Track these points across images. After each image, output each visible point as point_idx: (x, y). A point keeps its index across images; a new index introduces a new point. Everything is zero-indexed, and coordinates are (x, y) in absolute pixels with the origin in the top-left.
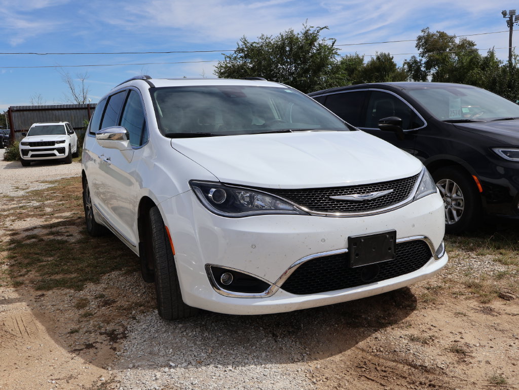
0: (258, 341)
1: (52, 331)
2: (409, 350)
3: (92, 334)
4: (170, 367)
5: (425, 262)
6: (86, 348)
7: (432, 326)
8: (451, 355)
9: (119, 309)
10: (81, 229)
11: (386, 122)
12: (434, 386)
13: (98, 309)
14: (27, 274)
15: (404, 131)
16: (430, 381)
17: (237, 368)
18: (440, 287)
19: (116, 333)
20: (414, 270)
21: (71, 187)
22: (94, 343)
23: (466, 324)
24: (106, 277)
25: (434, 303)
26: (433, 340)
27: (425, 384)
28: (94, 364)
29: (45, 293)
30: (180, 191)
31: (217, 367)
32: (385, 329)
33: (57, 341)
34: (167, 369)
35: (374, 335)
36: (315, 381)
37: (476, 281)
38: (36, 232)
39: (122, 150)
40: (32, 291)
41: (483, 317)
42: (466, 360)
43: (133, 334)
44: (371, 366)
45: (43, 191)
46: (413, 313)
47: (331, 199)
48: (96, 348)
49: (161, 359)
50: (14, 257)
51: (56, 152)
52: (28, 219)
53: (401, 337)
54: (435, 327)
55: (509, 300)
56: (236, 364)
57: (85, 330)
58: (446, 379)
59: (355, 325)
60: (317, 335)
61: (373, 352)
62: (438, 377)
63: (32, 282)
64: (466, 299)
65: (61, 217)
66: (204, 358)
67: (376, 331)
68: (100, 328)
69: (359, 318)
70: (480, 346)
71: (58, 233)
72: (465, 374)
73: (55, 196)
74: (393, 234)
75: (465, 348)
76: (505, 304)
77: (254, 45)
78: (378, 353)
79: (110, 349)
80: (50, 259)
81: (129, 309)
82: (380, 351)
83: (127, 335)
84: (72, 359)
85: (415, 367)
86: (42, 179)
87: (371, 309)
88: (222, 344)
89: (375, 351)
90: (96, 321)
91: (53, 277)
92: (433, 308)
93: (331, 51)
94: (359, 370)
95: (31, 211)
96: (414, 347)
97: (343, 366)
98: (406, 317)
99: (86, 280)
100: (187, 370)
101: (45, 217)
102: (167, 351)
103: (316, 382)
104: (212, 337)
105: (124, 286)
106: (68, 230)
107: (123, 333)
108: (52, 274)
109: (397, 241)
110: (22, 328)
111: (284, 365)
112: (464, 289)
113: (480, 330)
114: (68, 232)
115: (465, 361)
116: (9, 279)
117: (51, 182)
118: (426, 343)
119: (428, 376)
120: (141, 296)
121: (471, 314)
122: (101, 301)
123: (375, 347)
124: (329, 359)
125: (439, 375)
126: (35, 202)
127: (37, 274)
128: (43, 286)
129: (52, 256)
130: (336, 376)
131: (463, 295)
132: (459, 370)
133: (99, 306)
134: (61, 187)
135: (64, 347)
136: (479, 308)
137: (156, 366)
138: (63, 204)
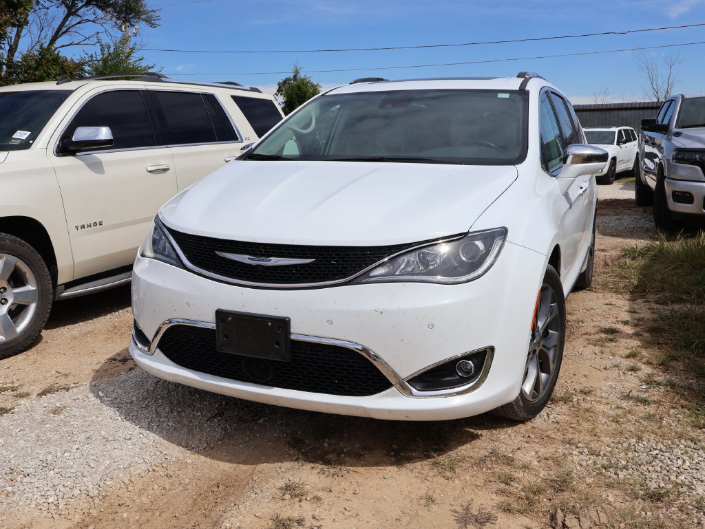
5: (378, 391)
47: (216, 255)
74: (282, 323)
109: (295, 337)
121: (442, 509)
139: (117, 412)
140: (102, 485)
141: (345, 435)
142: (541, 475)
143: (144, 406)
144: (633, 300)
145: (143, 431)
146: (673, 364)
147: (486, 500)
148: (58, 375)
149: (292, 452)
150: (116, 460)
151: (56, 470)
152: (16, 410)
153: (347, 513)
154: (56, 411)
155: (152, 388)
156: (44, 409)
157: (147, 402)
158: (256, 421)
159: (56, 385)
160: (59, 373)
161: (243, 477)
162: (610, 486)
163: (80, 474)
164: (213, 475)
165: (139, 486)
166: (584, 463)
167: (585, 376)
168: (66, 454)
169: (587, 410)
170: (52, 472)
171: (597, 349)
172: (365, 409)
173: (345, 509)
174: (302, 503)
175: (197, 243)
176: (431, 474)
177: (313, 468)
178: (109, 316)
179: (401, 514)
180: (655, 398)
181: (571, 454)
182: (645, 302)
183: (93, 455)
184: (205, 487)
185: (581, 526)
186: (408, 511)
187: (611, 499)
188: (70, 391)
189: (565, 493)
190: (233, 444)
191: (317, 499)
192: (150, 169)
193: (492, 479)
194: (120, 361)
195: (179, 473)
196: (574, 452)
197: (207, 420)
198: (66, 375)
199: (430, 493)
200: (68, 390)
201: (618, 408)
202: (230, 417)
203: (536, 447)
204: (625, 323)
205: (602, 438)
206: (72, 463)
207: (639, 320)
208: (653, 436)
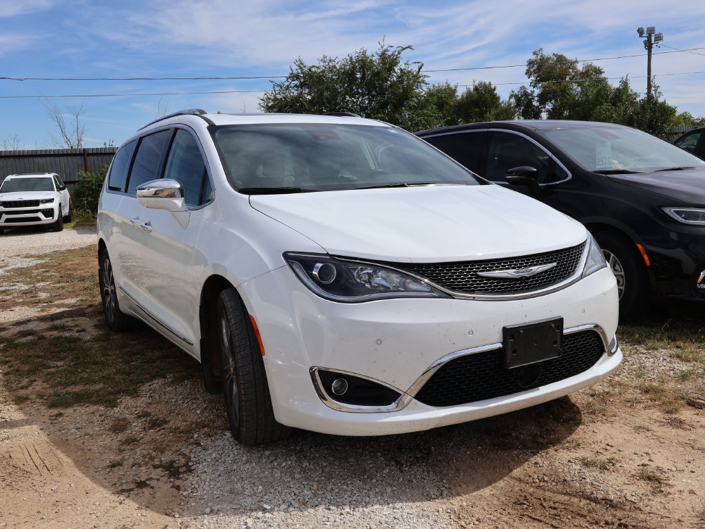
0: (377, 472)
1: (83, 464)
2: (584, 478)
3: (143, 468)
4: (264, 510)
5: (597, 360)
6: (137, 487)
7: (608, 445)
8: (642, 483)
9: (175, 433)
10: (95, 321)
11: (517, 173)
12: (626, 526)
13: (144, 433)
14: (30, 385)
15: (540, 185)
16: (620, 520)
17: (357, 509)
18: (608, 393)
19: (176, 465)
20: (583, 370)
21: (70, 263)
22: (147, 480)
23: (652, 441)
24: (146, 387)
25: (604, 415)
26: (614, 465)
27: (613, 524)
28: (152, 510)
29: (62, 411)
30: (271, 267)
31: (329, 509)
32: (546, 451)
33: (93, 479)
34: (260, 514)
35: (532, 459)
36: (463, 524)
37: (654, 384)
38: (31, 326)
39: (174, 211)
40: (43, 409)
41: (672, 432)
42: (663, 489)
43: (201, 466)
44: (534, 501)
45: (29, 269)
46: (579, 429)
47: (478, 277)
48: (152, 488)
49: (249, 500)
50: (7, 362)
51: (40, 215)
52: (17, 309)
53: (569, 461)
54: (612, 446)
55: (701, 408)
56: (354, 504)
57: (131, 461)
58: (642, 516)
59: (506, 447)
60: (455, 461)
61: (534, 482)
62: (630, 514)
63: (40, 396)
64: (645, 408)
65: (63, 305)
66: (309, 497)
67: (535, 454)
68: (152, 459)
69: (509, 437)
70: (677, 470)
71: (63, 328)
72: (665, 508)
73: (49, 277)
74: (559, 322)
75: (658, 474)
76: (697, 414)
77: (313, 69)
78: (542, 484)
79: (172, 487)
80: (59, 364)
81: (188, 431)
82: (544, 481)
83: (192, 468)
84: (121, 503)
85: (596, 501)
86: (25, 253)
87: (521, 425)
88: (330, 477)
89: (537, 481)
90: (144, 449)
91: (69, 389)
92: (604, 421)
93: (416, 78)
94: (519, 507)
95: (18, 297)
96: (591, 475)
97: (496, 503)
98: (571, 434)
99: (119, 392)
100: (288, 514)
101: (40, 305)
102: (255, 489)
103: (466, 526)
104: (315, 468)
105: (174, 400)
106: (77, 323)
107: (186, 465)
108: (68, 385)
109: (565, 331)
110: (38, 462)
111: (418, 504)
112: (640, 395)
113: (673, 449)
114: (77, 326)
115: (663, 492)
116: (7, 393)
117: (39, 257)
118: (606, 469)
119: (615, 512)
120: (202, 413)
121: (655, 427)
122: (146, 421)
123: (536, 476)
124: (475, 493)
125: (630, 510)
126: (20, 285)
127: (45, 385)
128: (58, 402)
129: (61, 359)
130: (490, 516)
131: (640, 402)
132: (656, 503)
133: (145, 429)
134: (56, 264)
135: (105, 487)
136: (664, 420)
137: (244, 510)
138: (63, 288)
153: (643, 455)
173: (636, 454)
179: (654, 440)
186: (652, 438)
190: (454, 476)
199: (630, 425)
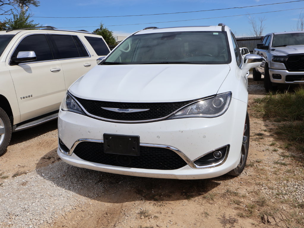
5: (180, 167)
17: (58, 187)
22: (53, 157)
47: (102, 109)
79: (53, 162)
92: (200, 203)
109: (142, 144)
121: (213, 218)
131: (238, 204)
136: (227, 217)
139: (53, 183)
140: (53, 218)
141: (161, 187)
142: (252, 200)
143: (65, 179)
144: (264, 120)
145: (66, 191)
146: (291, 147)
147: (231, 212)
148: (19, 167)
149: (138, 196)
150: (57, 205)
151: (31, 212)
152: (4, 185)
153: (172, 223)
154: (24, 184)
155: (67, 171)
156: (17, 183)
157: (66, 177)
158: (118, 183)
159: (20, 172)
160: (19, 166)
161: (118, 209)
162: (282, 202)
163: (42, 213)
164: (103, 209)
165: (70, 217)
166: (268, 193)
167: (256, 154)
168: (33, 204)
169: (262, 170)
170: (28, 213)
171: (257, 143)
172: (175, 176)
173: (170, 221)
174: (150, 220)
175: (91, 104)
176: (204, 202)
177: (150, 203)
178: (36, 138)
179: (195, 221)
180: (288, 163)
181: (261, 189)
182: (270, 121)
183: (46, 204)
184: (101, 215)
185: (276, 221)
186: (198, 220)
187: (285, 208)
188: (27, 174)
189: (265, 207)
190: (109, 194)
191: (156, 217)
192: (52, 70)
193: (231, 203)
194: (47, 159)
195: (87, 209)
196: (262, 189)
197: (95, 184)
198: (23, 167)
199: (206, 211)
200: (26, 173)
201: (274, 168)
202: (105, 182)
203: (246, 187)
204: (265, 131)
205: (272, 182)
206: (37, 208)
207: (270, 129)
208: (292, 179)
